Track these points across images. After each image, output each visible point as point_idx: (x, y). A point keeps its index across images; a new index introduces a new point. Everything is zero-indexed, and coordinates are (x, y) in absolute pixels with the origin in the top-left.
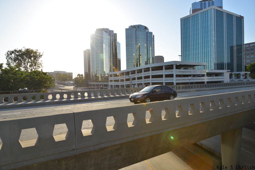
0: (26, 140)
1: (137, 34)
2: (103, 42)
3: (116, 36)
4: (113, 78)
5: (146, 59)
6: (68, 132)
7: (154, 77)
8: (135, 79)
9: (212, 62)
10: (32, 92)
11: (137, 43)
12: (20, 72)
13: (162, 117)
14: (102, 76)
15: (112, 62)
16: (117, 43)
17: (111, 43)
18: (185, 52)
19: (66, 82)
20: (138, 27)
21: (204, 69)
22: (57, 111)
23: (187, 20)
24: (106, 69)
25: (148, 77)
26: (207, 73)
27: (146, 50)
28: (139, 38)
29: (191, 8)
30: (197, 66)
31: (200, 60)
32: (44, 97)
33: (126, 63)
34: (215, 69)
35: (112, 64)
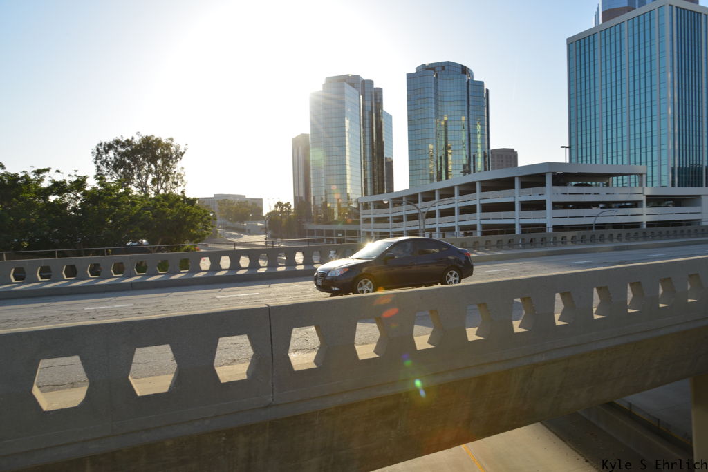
0: (145, 377)
1: (439, 88)
2: (344, 112)
3: (381, 96)
4: (372, 213)
5: (464, 158)
6: (254, 357)
7: (487, 208)
8: (434, 216)
9: (663, 163)
10: (159, 250)
11: (440, 114)
12: (130, 197)
13: (514, 322)
14: (342, 206)
15: (368, 168)
16: (384, 115)
17: (367, 117)
18: (580, 138)
19: (245, 224)
20: (443, 68)
21: (637, 184)
22: (224, 301)
23: (587, 43)
24: (351, 189)
25: (471, 210)
26: (647, 196)
27: (464, 133)
28: (445, 100)
29: (598, 8)
30: (617, 175)
31: (625, 158)
32: (190, 264)
33: (410, 170)
34: (673, 185)
35: (368, 172)
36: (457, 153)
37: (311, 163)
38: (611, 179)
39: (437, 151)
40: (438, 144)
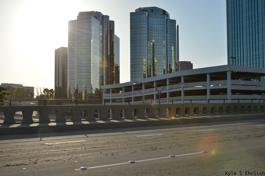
1: (150, 23)
3: (114, 26)
4: (111, 96)
5: (164, 65)
7: (188, 93)
8: (152, 98)
16: (115, 38)
20: (152, 11)
24: (94, 82)
25: (178, 94)
28: (153, 29)
36: (160, 61)
37: (68, 64)
38: (262, 77)
39: (148, 60)
40: (149, 56)
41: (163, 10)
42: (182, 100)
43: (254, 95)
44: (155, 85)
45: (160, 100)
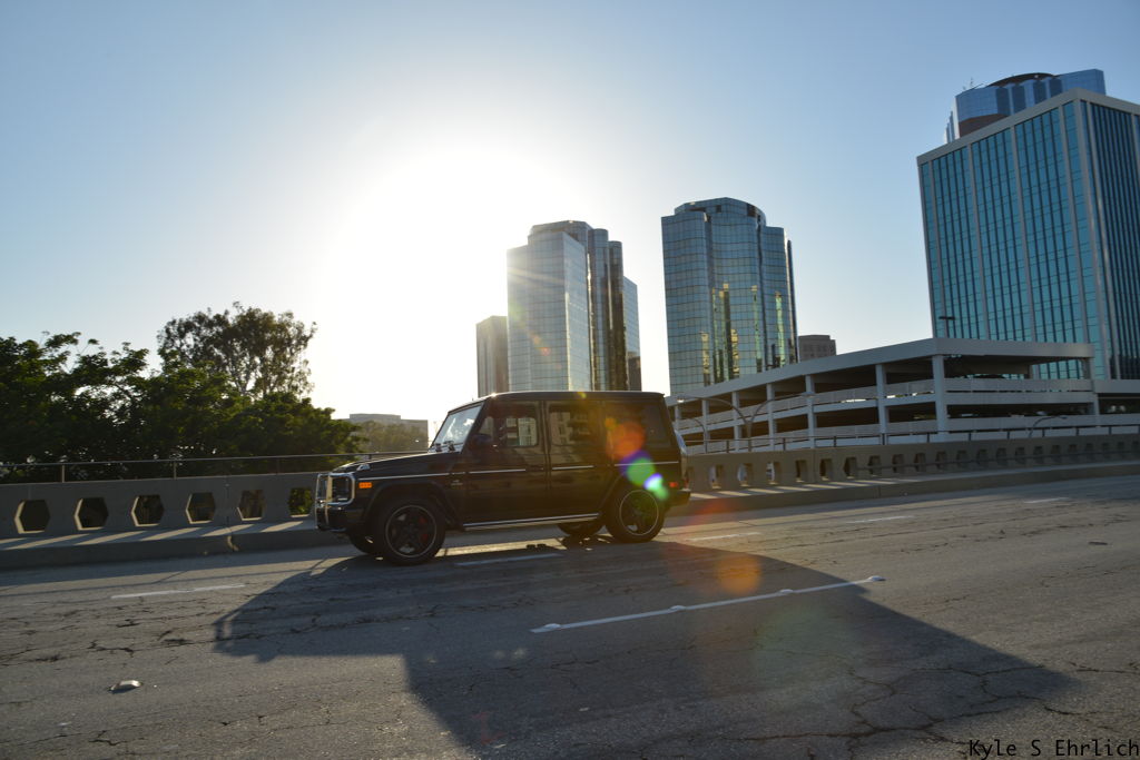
1: (714, 239)
3: (620, 254)
5: (758, 348)
11: (716, 280)
15: (602, 367)
16: (624, 284)
17: (598, 286)
20: (719, 208)
23: (950, 162)
26: (1100, 395)
27: (756, 308)
28: (724, 256)
29: (951, 118)
33: (670, 368)
34: (1114, 377)
36: (746, 339)
37: (509, 360)
38: (1034, 367)
39: (713, 338)
40: (716, 326)
41: (748, 205)
42: (811, 440)
43: (1013, 416)
44: (735, 403)
45: (750, 444)
